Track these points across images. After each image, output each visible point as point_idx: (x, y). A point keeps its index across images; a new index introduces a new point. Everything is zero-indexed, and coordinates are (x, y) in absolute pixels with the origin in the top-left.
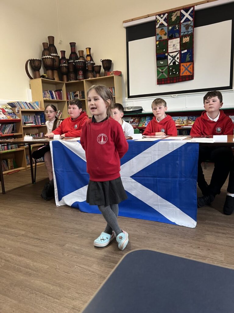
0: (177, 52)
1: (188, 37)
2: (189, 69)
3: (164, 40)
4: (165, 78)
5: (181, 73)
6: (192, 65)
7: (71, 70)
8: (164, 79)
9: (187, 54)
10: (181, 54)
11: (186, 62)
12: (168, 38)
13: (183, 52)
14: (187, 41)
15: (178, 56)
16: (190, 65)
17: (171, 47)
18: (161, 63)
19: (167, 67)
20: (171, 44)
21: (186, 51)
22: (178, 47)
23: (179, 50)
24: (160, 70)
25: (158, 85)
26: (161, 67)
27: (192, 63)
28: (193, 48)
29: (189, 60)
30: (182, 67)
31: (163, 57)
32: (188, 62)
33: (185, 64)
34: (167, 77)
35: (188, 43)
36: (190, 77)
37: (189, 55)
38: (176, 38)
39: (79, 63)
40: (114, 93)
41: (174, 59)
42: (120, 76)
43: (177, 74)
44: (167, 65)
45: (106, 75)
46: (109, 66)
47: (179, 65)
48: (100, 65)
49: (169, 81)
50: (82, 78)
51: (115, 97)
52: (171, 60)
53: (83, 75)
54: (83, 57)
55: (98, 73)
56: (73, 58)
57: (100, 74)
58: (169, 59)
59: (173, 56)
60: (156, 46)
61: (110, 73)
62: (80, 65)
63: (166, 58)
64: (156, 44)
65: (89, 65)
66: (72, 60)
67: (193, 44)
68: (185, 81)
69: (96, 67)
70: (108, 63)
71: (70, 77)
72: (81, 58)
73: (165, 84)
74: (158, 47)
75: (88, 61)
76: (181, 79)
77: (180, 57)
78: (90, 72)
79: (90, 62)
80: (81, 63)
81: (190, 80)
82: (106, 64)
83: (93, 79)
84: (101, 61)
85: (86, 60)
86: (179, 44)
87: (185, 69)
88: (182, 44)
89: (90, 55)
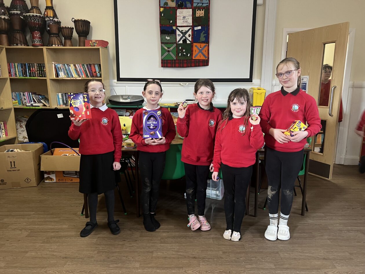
0: (189, 28)
1: (203, 10)
2: (203, 51)
3: (171, 7)
4: (172, 59)
5: (194, 56)
6: (207, 47)
7: (17, 27)
8: (171, 60)
9: (201, 33)
10: (193, 31)
11: (200, 43)
12: (177, 6)
13: (196, 29)
14: (201, 16)
15: (190, 32)
16: (205, 46)
17: (180, 19)
18: (166, 38)
19: (175, 45)
20: (180, 15)
21: (200, 28)
22: (190, 22)
23: (191, 25)
24: (166, 48)
25: (162, 68)
26: (166, 43)
27: (207, 44)
28: (209, 25)
29: (204, 40)
30: (195, 48)
31: (170, 31)
32: (203, 42)
33: (198, 45)
34: (175, 59)
35: (203, 18)
36: (205, 63)
37: (204, 34)
38: (186, 8)
39: (34, 18)
40: (99, 72)
41: (184, 36)
42: (106, 47)
43: (189, 56)
44: (175, 43)
45: (82, 44)
46: (87, 30)
47: (191, 45)
48: (72, 27)
49: (178, 64)
50: (40, 43)
51: (101, 80)
52: (180, 36)
53: (42, 38)
54: (38, 8)
55: (68, 38)
56: (19, 7)
57: (71, 41)
58: (178, 35)
59: (183, 31)
60: (160, 14)
61: (90, 42)
62: (36, 21)
63: (174, 32)
64: (160, 11)
65: (52, 23)
66: (17, 10)
67: (209, 20)
68: (198, 66)
69: (65, 29)
70: (84, 26)
71: (15, 39)
72: (34, 9)
73: (172, 67)
74: (163, 15)
75: (50, 17)
76: (194, 64)
77: (192, 34)
78: (55, 36)
79: (52, 20)
80: (38, 18)
81: (204, 66)
82: (82, 26)
83: (60, 47)
84: (72, 20)
85: (46, 15)
86: (192, 17)
87: (199, 51)
88: (194, 18)
89: (51, 8)
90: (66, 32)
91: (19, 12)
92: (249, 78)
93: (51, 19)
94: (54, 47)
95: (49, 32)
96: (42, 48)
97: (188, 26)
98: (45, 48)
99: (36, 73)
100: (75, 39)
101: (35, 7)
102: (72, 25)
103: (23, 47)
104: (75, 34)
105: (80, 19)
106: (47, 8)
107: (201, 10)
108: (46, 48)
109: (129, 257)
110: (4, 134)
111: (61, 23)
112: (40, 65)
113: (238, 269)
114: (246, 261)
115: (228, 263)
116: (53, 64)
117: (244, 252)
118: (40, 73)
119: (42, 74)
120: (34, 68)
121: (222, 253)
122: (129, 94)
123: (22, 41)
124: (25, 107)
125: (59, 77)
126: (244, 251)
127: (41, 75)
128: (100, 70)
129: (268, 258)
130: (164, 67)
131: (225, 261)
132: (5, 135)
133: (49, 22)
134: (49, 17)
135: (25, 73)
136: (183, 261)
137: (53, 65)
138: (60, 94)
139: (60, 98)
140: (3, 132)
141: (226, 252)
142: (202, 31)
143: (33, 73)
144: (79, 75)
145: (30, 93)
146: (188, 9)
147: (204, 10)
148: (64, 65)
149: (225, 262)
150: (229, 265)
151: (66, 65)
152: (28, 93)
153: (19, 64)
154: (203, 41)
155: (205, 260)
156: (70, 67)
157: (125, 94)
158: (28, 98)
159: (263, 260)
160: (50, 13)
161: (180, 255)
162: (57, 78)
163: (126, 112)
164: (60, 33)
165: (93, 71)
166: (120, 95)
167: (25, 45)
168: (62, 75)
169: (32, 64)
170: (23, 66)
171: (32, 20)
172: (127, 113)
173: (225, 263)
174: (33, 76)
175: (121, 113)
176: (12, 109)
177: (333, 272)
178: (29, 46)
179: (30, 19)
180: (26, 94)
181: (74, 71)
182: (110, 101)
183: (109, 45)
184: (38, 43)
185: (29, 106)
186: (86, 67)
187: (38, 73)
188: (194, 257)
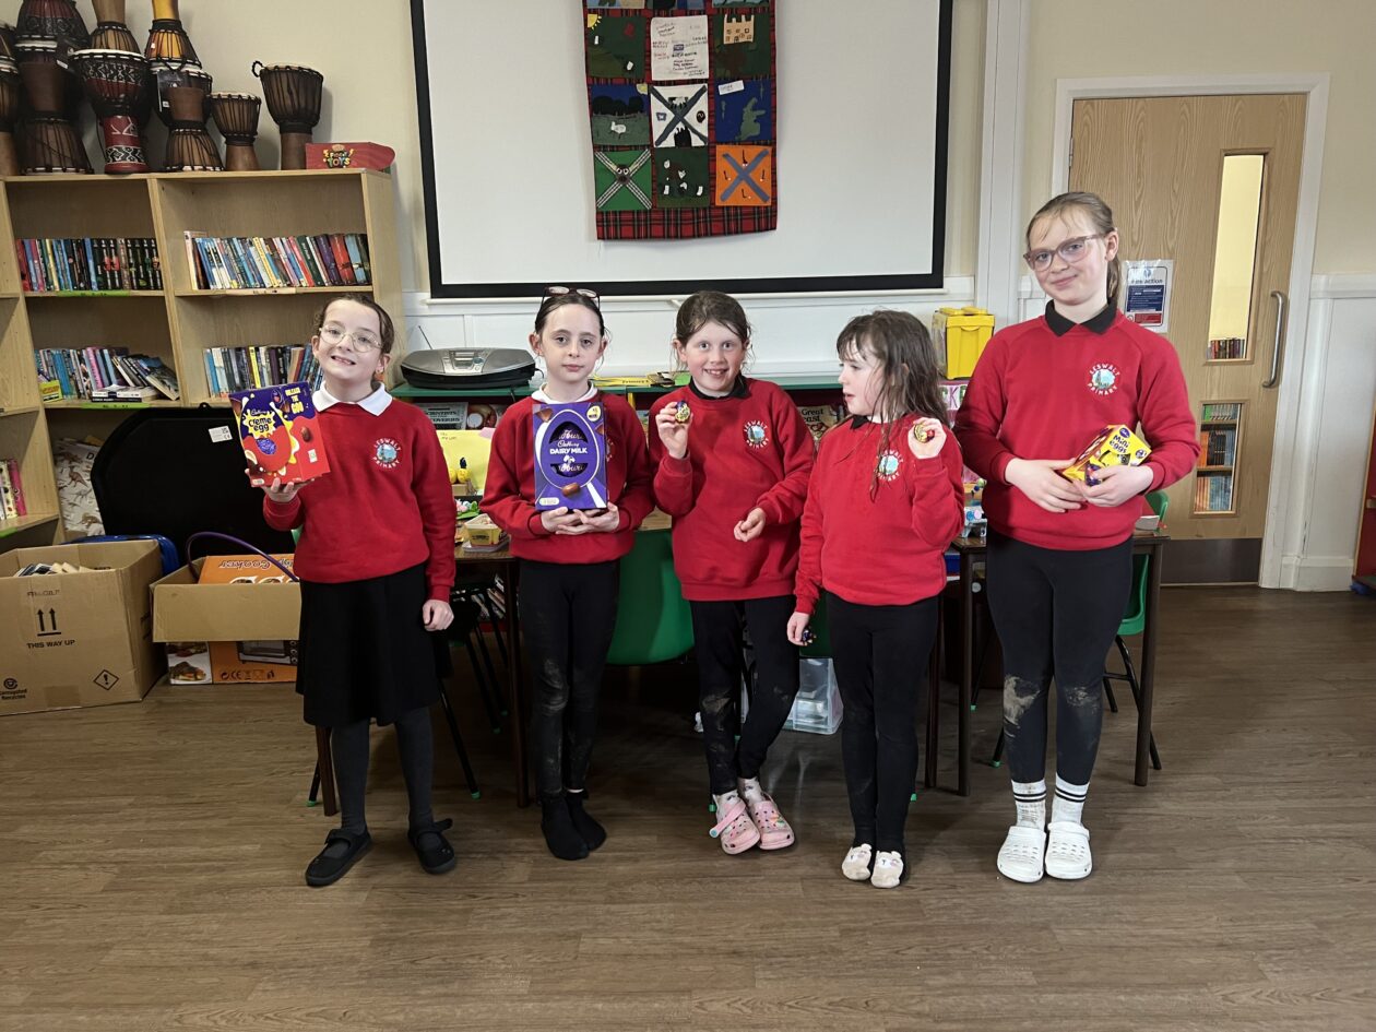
0: (698, 87)
1: (748, 19)
2: (755, 176)
3: (627, 10)
4: (636, 209)
5: (719, 193)
6: (768, 159)
8: (633, 212)
9: (746, 105)
10: (714, 98)
11: (740, 143)
12: (650, 6)
13: (724, 90)
14: (741, 40)
15: (703, 105)
16: (761, 156)
17: (664, 56)
18: (614, 127)
19: (647, 154)
20: (662, 39)
21: (738, 86)
22: (701, 64)
23: (706, 76)
24: (614, 167)
25: (602, 243)
26: (613, 149)
27: (769, 149)
28: (775, 75)
29: (757, 132)
30: (721, 165)
31: (627, 102)
32: (752, 141)
33: (735, 151)
34: (649, 207)
35: (750, 48)
36: (762, 219)
37: (754, 109)
38: (686, 11)
39: (111, 67)
40: (361, 266)
41: (679, 117)
42: (387, 170)
43: (699, 193)
44: (648, 146)
45: (294, 160)
46: (310, 107)
47: (708, 152)
48: (253, 97)
49: (661, 227)
50: (136, 161)
51: (371, 293)
52: (664, 119)
53: (141, 141)
54: (124, 26)
55: (239, 138)
56: (52, 24)
57: (253, 151)
58: (658, 114)
59: (674, 102)
60: (586, 39)
61: (325, 152)
62: (118, 79)
63: (642, 105)
64: (586, 24)
65: (177, 83)
66: (43, 39)
67: (774, 58)
68: (737, 233)
69: (226, 105)
70: (302, 91)
71: (39, 146)
72: (110, 33)
73: (639, 238)
74: (596, 42)
75: (171, 61)
76: (721, 224)
77: (709, 112)
78: (191, 133)
79: (178, 70)
80: (124, 66)
81: (760, 230)
82: (290, 93)
83: (212, 173)
84: (253, 70)
85: (154, 53)
86: (707, 46)
87: (737, 174)
88: (717, 51)
89: (174, 26)
90: (232, 115)
91: (52, 45)
92: (930, 272)
93: (175, 66)
94: (187, 173)
95: (169, 118)
96: (145, 180)
97: (694, 82)
98: (153, 179)
99: (125, 273)
100: (268, 143)
101: (111, 24)
102: (255, 89)
103: (72, 176)
104: (266, 123)
105: (282, 64)
106: (159, 26)
107: (743, 17)
108: (158, 179)
109: (489, 958)
110: (10, 509)
111: (211, 81)
112: (137, 245)
113: (900, 991)
114: (927, 959)
115: (862, 972)
116: (187, 238)
117: (917, 929)
118: (137, 273)
119: (146, 279)
120: (116, 254)
121: (837, 934)
122: (477, 346)
123: (67, 154)
124: (86, 404)
125: (212, 287)
126: (920, 923)
127: (142, 283)
128: (365, 257)
129: (1010, 947)
130: (609, 238)
131: (850, 962)
132: (14, 511)
133: (166, 78)
134: (165, 62)
135: (81, 278)
136: (691, 968)
137: (189, 243)
138: (217, 354)
139: (216, 365)
140: (8, 502)
141: (855, 930)
142: (750, 99)
143: (112, 273)
144: (286, 278)
145: (106, 351)
146: (691, 15)
147: (753, 17)
148: (230, 241)
149: (851, 965)
150: (863, 976)
151: (235, 239)
152: (98, 352)
153: (59, 242)
154: (752, 137)
155: (773, 960)
156: (252, 249)
157: (461, 346)
158: (96, 368)
159: (993, 958)
160: (170, 46)
161: (681, 944)
162: (204, 292)
163: (468, 415)
164: (211, 120)
165: (341, 260)
166: (444, 351)
167: (77, 171)
168: (223, 281)
169: (108, 243)
170: (75, 248)
171: (100, 75)
172: (471, 415)
173: (848, 970)
174: (114, 287)
175: (450, 416)
176: (38, 412)
177: (1253, 993)
178: (93, 173)
179: (95, 69)
180: (88, 353)
181: (267, 264)
182: (407, 372)
183: (396, 160)
184: (128, 161)
185: (103, 399)
186: (311, 247)
187: (131, 274)
188: (734, 952)
